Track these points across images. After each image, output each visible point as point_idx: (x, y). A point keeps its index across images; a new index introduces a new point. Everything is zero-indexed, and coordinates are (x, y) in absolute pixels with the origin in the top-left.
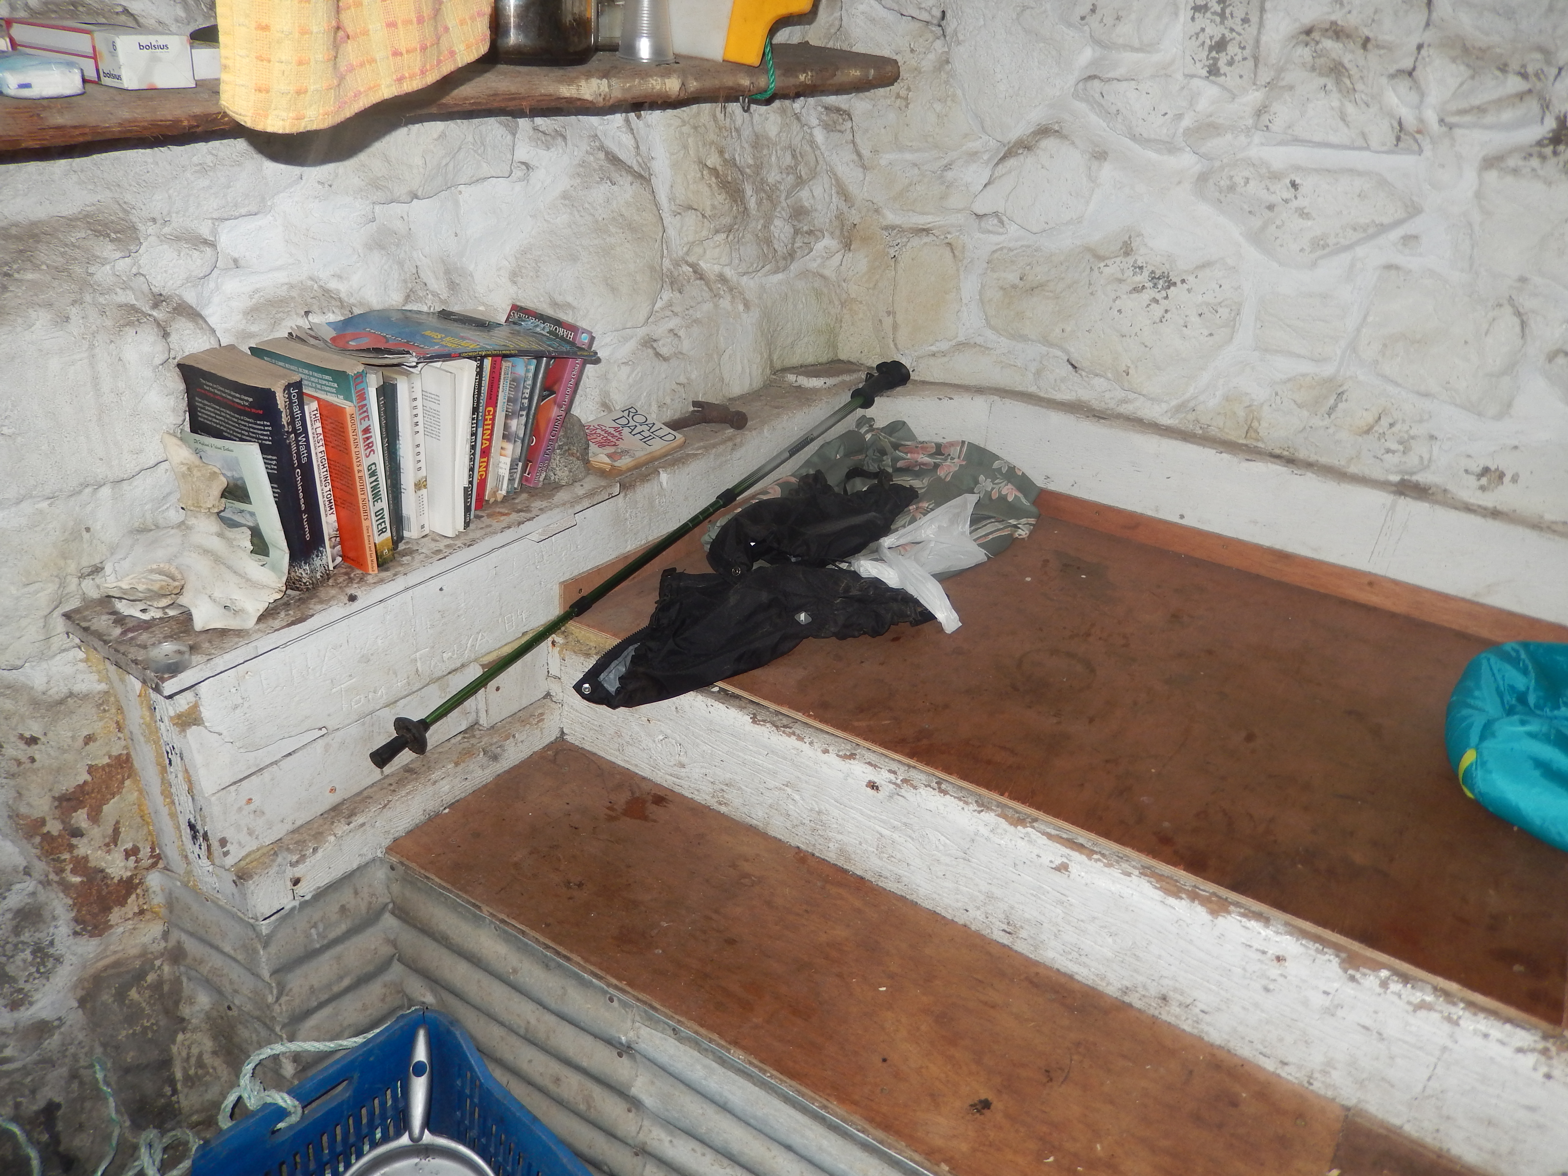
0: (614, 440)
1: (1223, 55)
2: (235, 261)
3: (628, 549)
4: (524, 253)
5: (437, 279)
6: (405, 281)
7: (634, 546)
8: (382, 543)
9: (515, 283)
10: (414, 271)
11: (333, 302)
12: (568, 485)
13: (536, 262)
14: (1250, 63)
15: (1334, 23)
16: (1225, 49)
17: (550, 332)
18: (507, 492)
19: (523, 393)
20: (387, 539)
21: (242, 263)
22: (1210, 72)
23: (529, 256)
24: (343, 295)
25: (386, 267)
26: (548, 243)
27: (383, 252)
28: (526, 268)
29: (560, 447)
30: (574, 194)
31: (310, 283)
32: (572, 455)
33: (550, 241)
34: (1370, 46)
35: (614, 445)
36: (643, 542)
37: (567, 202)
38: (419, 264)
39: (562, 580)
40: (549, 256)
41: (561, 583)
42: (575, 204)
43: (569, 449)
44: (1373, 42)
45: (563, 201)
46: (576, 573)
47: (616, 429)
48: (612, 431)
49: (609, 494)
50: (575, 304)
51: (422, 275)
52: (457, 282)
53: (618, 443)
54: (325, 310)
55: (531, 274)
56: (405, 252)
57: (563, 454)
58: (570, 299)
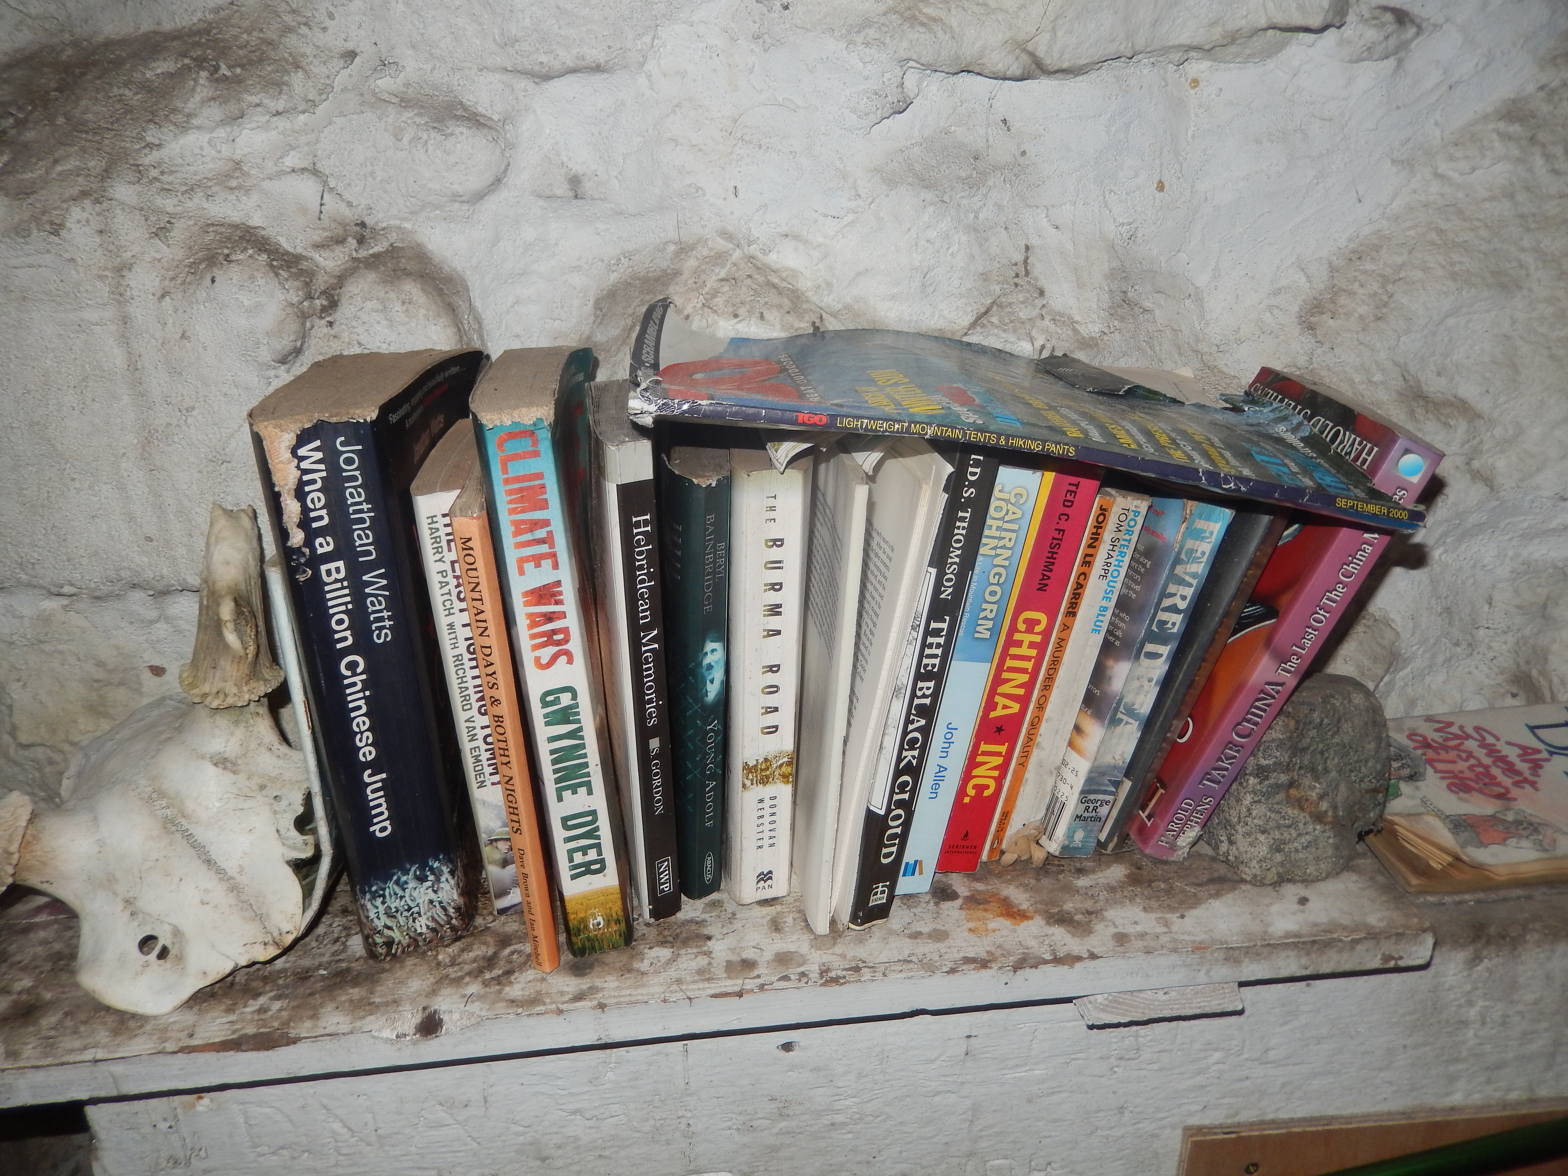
0: (1507, 781)
2: (575, 181)
3: (1457, 1098)
4: (1356, 255)
5: (1080, 285)
6: (985, 277)
7: (1477, 1098)
8: (585, 900)
9: (1311, 327)
10: (1019, 257)
11: (773, 297)
12: (1258, 882)
13: (1385, 280)
17: (1310, 441)
18: (1065, 848)
19: (1164, 595)
20: (605, 892)
21: (588, 186)
23: (1369, 266)
24: (804, 284)
25: (932, 234)
26: (1433, 236)
27: (929, 196)
28: (1351, 294)
29: (1262, 772)
30: (1545, 108)
31: (722, 244)
32: (1300, 804)
33: (1441, 232)
35: (1500, 796)
36: (1514, 1096)
37: (1515, 129)
38: (1034, 241)
39: (1195, 1121)
40: (1426, 270)
41: (1190, 1131)
42: (1542, 136)
43: (1291, 784)
45: (1502, 126)
46: (1247, 1116)
47: (1526, 752)
48: (1513, 754)
49: (1387, 958)
50: (1483, 405)
51: (1038, 268)
52: (1147, 305)
53: (1515, 792)
54: (742, 311)
55: (1362, 310)
56: (999, 207)
57: (1268, 795)
58: (1468, 391)
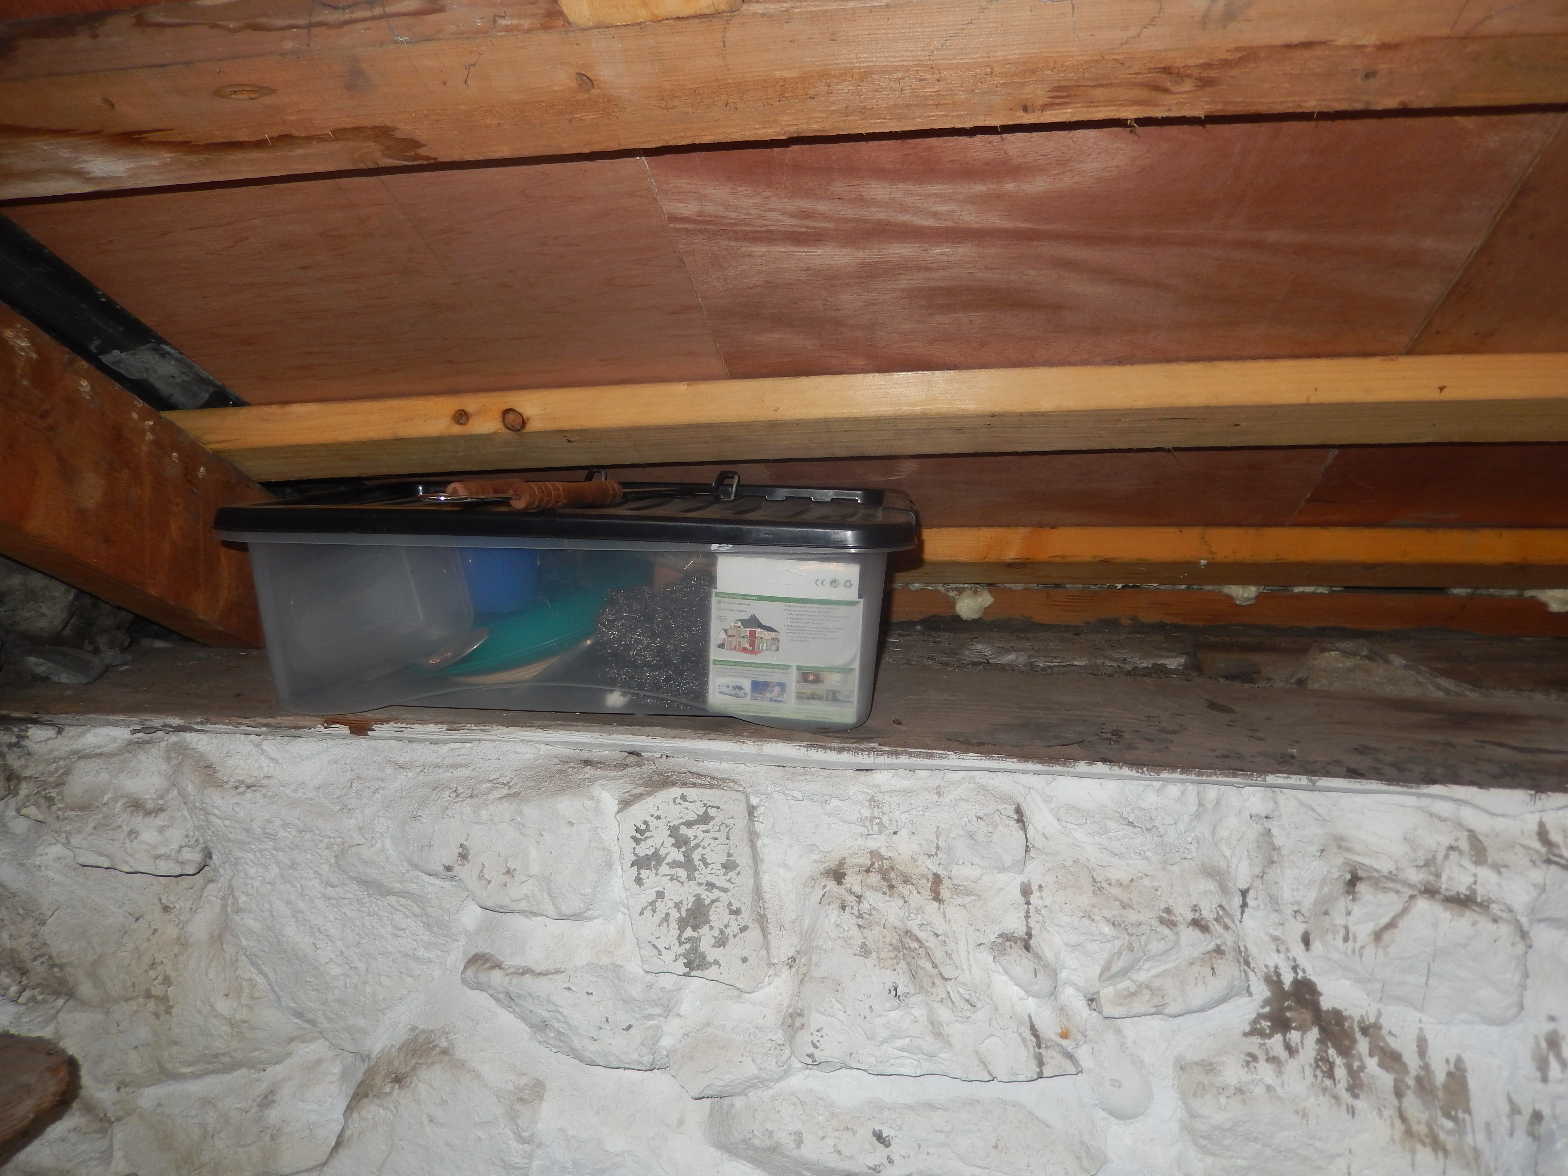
1: (705, 930)
14: (754, 933)
16: (708, 921)
22: (688, 965)
34: (945, 893)
44: (946, 882)
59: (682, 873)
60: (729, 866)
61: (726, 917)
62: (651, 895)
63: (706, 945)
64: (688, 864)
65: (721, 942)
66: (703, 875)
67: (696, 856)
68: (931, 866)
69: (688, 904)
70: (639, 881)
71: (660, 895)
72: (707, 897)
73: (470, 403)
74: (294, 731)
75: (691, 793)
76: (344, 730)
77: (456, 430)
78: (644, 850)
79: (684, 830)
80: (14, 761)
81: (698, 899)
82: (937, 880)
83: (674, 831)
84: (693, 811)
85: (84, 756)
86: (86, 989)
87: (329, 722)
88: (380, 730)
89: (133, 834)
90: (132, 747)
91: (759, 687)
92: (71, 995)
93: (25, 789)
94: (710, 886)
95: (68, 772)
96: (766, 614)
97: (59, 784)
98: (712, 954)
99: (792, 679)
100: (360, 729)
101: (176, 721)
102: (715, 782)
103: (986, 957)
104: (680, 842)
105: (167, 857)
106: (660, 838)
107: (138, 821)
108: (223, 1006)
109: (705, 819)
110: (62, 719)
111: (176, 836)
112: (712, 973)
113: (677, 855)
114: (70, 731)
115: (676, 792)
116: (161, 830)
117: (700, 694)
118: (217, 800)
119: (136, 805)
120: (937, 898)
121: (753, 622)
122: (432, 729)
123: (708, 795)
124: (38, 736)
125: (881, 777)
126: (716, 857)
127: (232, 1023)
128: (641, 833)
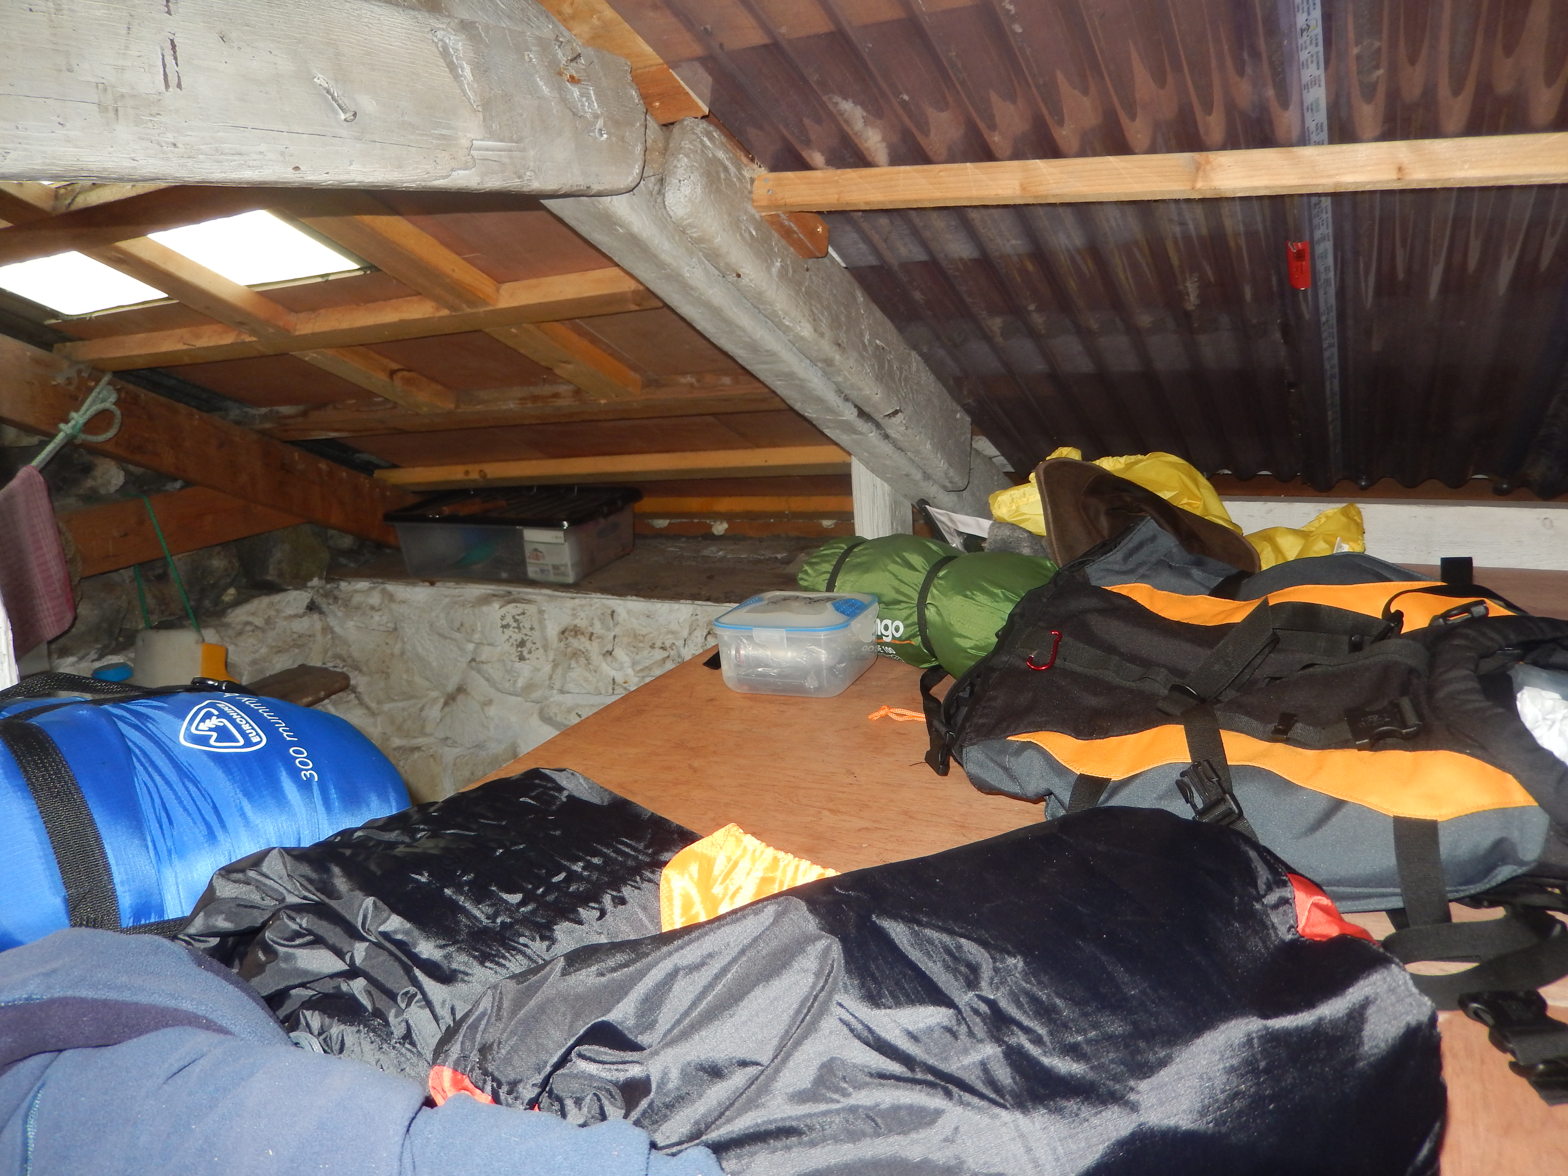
1: (525, 648)
14: (541, 651)
15: (575, 626)
16: (526, 646)
22: (520, 659)
34: (593, 638)
44: (595, 635)
59: (516, 630)
60: (532, 629)
61: (531, 645)
62: (507, 637)
63: (525, 654)
64: (519, 628)
65: (530, 652)
66: (524, 631)
67: (521, 625)
68: (590, 629)
69: (519, 640)
70: (503, 632)
71: (510, 637)
72: (525, 638)
73: (469, 467)
74: (414, 584)
75: (518, 605)
76: (428, 584)
77: (465, 478)
78: (504, 623)
79: (517, 617)
80: (336, 593)
81: (522, 639)
82: (592, 634)
83: (514, 617)
84: (520, 611)
85: (356, 591)
86: (365, 669)
87: (424, 581)
88: (438, 584)
89: (372, 617)
90: (371, 589)
91: (542, 571)
92: (360, 671)
93: (340, 602)
94: (526, 635)
95: (352, 596)
96: (541, 548)
97: (350, 600)
98: (527, 656)
99: (550, 568)
100: (432, 584)
101: (380, 581)
102: (529, 602)
103: (601, 657)
104: (516, 621)
105: (383, 625)
106: (509, 620)
107: (374, 613)
108: (405, 676)
109: (523, 613)
110: (350, 579)
111: (385, 618)
112: (527, 661)
113: (515, 625)
114: (353, 583)
115: (514, 605)
116: (381, 616)
117: (525, 573)
118: (394, 606)
119: (373, 608)
120: (590, 639)
121: (536, 550)
122: (452, 584)
123: (526, 606)
124: (343, 585)
125: (577, 601)
126: (528, 626)
127: (408, 681)
128: (503, 618)
